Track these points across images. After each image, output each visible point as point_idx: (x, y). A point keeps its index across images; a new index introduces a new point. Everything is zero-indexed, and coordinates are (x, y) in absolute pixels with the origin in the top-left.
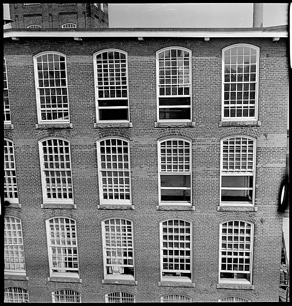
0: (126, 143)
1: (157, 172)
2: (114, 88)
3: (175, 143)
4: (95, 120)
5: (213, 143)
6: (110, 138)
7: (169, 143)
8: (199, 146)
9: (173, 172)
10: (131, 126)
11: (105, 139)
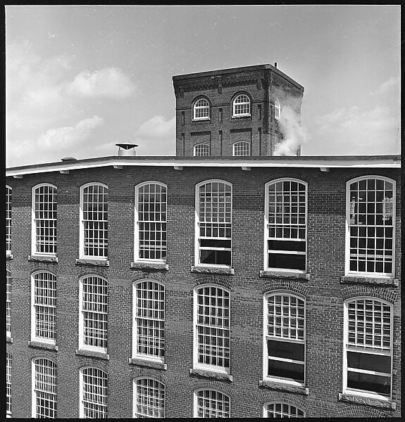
0: (227, 294)
1: (262, 335)
2: (216, 225)
3: (286, 299)
4: (193, 262)
5: (333, 304)
6: (210, 286)
7: (278, 298)
8: (316, 307)
9: (282, 338)
10: (233, 273)
11: (203, 287)
